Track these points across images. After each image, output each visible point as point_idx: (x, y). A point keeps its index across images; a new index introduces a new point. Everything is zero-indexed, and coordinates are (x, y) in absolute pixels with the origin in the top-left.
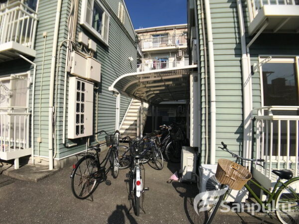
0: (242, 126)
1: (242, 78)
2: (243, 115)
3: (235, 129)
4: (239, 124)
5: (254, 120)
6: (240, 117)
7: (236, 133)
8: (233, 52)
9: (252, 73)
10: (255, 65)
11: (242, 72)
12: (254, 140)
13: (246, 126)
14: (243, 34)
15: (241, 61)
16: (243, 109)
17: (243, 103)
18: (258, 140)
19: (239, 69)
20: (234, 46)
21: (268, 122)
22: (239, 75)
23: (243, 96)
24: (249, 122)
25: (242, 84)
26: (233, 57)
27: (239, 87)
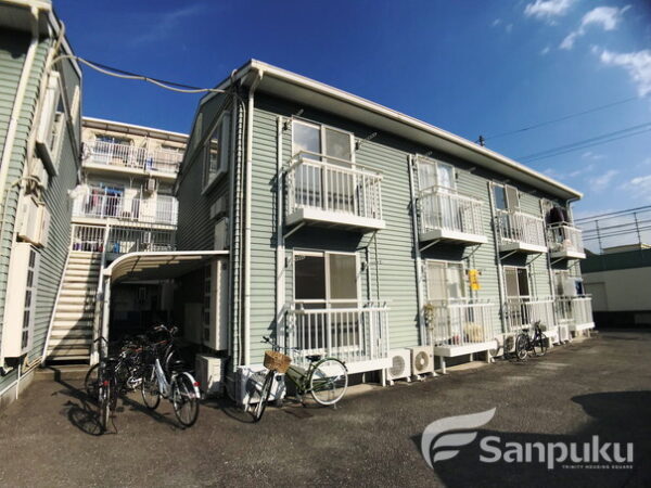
0: (275, 321)
1: (276, 271)
2: (276, 309)
3: (268, 325)
4: (272, 319)
5: (286, 313)
6: (273, 312)
7: (269, 329)
8: (269, 242)
9: (286, 266)
10: (289, 258)
11: (276, 264)
12: (287, 335)
13: (279, 321)
14: (280, 224)
15: (276, 252)
16: (276, 303)
17: (276, 297)
18: (291, 335)
19: (273, 261)
20: (270, 235)
21: (299, 316)
22: (273, 267)
23: (276, 290)
24: (282, 316)
25: (276, 277)
26: (268, 247)
27: (273, 279)
